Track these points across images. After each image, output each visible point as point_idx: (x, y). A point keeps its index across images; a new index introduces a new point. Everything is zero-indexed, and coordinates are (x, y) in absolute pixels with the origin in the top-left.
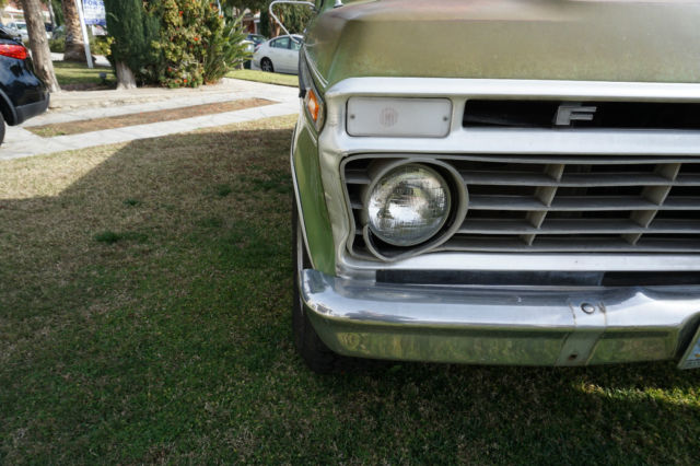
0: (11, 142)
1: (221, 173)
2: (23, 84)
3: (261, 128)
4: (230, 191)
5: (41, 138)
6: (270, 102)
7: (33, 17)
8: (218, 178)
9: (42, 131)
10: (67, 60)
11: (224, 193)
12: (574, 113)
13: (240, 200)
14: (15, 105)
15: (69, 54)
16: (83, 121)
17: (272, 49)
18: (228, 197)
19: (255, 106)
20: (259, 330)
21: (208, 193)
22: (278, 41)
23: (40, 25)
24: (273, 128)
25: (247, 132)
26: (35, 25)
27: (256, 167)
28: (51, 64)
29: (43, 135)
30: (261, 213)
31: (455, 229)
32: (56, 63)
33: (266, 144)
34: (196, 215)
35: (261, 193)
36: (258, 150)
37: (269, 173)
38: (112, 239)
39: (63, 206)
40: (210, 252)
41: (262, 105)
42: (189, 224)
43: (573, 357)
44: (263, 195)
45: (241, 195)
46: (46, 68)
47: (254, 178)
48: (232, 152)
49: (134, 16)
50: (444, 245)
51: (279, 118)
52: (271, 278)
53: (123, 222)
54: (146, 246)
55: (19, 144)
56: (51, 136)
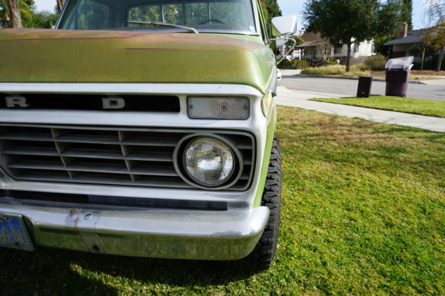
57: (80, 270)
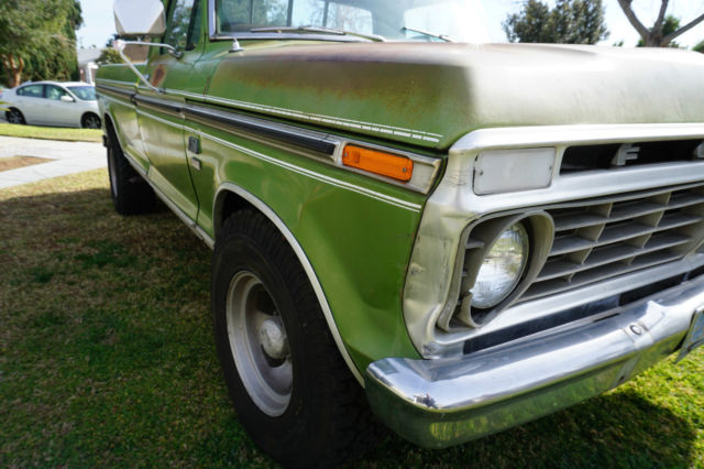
1: (23, 253)
3: (49, 192)
4: (51, 275)
6: (43, 160)
8: (22, 260)
11: (45, 279)
12: (629, 153)
13: (71, 283)
17: (21, 98)
18: (53, 282)
19: (23, 165)
20: (204, 446)
21: (19, 283)
22: (27, 89)
24: (66, 191)
25: (31, 197)
27: (70, 241)
30: (110, 296)
31: (535, 278)
33: (65, 210)
34: (17, 314)
35: (95, 270)
36: (62, 219)
37: (93, 244)
40: (71, 361)
41: (32, 164)
42: (15, 328)
43: (622, 378)
44: (101, 273)
45: (70, 278)
47: (75, 254)
48: (24, 225)
50: (522, 297)
51: (66, 178)
52: (176, 374)
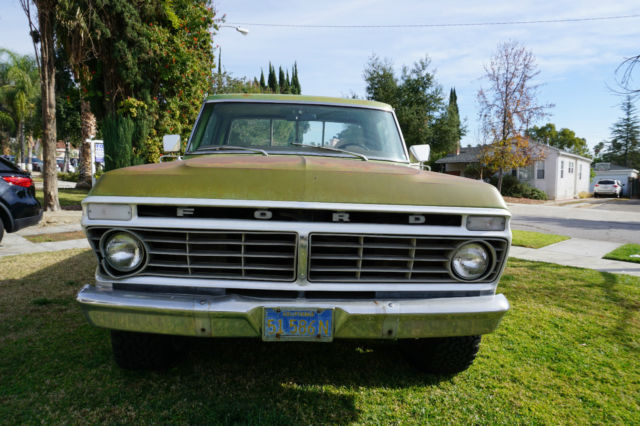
0: (8, 246)
2: (26, 204)
5: (33, 244)
7: (49, 158)
9: (33, 239)
10: (78, 188)
14: (14, 217)
15: (81, 183)
16: (70, 232)
23: (54, 163)
26: (49, 163)
28: (56, 191)
29: (34, 241)
32: (61, 190)
38: (45, 303)
39: (23, 284)
43: (203, 330)
46: (52, 194)
49: (124, 157)
53: (58, 294)
54: (64, 307)
55: (13, 247)
56: (40, 242)
57: (361, 350)
